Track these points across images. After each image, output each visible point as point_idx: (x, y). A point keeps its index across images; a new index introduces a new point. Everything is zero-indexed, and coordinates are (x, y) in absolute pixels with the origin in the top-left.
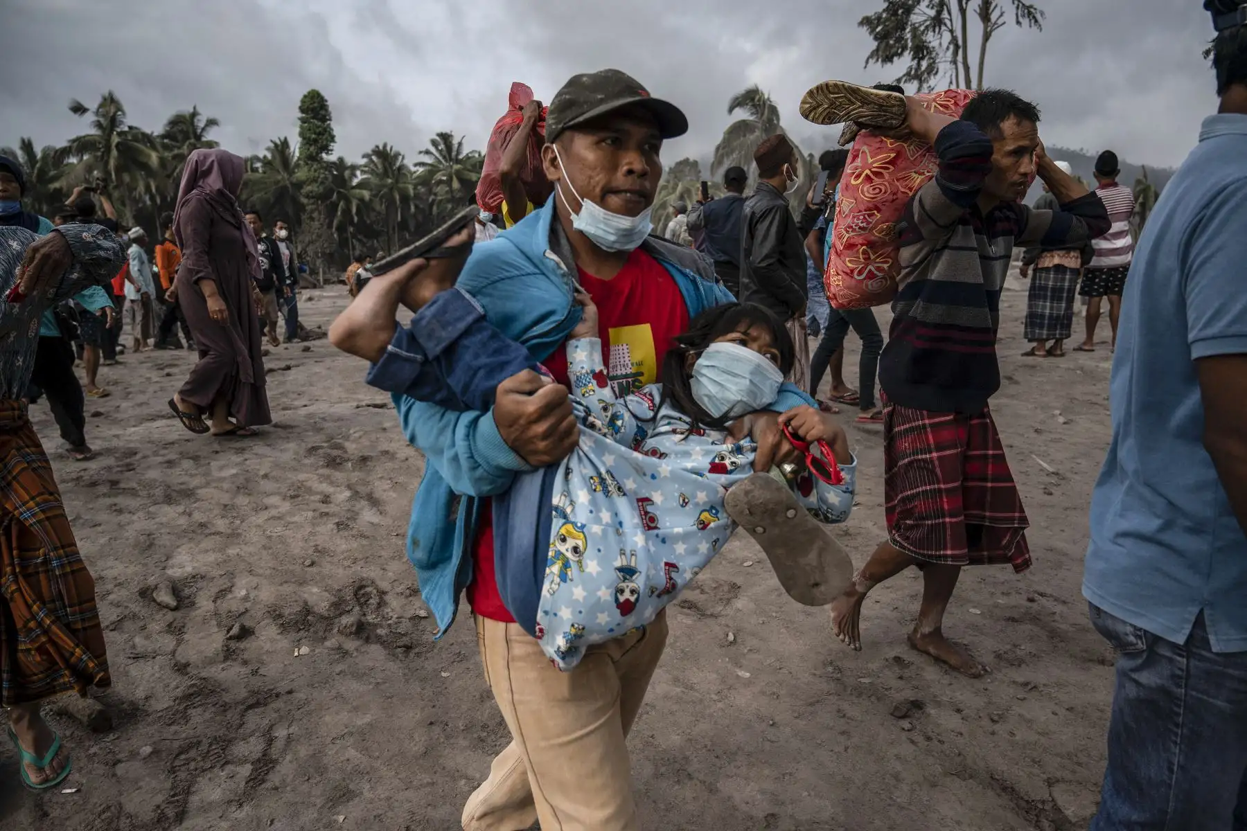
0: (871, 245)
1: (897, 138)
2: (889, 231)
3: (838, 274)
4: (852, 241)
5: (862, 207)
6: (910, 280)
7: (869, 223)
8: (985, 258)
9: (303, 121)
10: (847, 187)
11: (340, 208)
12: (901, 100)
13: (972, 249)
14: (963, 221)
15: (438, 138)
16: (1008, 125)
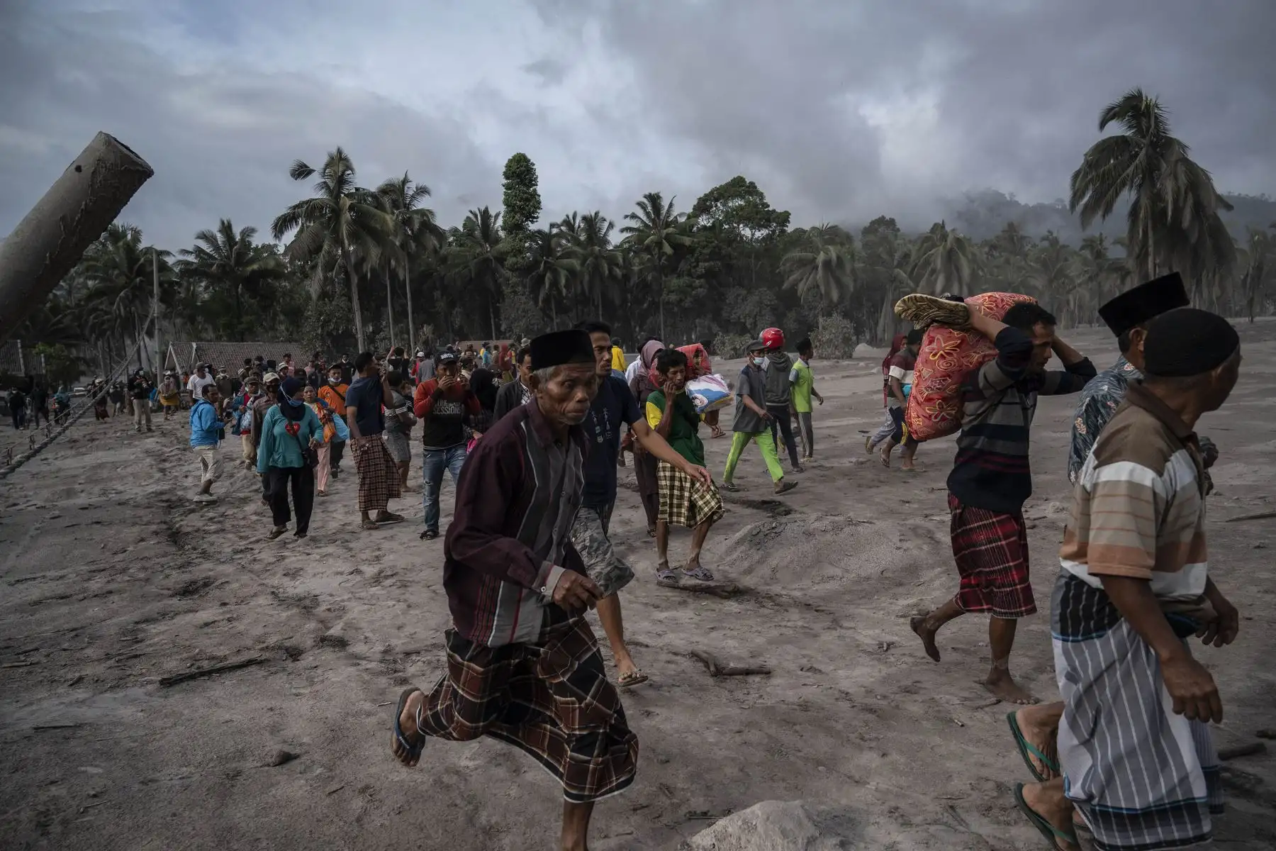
0: (944, 399)
1: (962, 330)
2: (957, 390)
3: (919, 417)
4: (931, 396)
5: (939, 375)
6: (975, 423)
7: (943, 385)
8: (1025, 409)
9: (507, 187)
10: (927, 361)
11: (546, 279)
12: (965, 307)
13: (1016, 403)
14: (1011, 387)
15: (645, 201)
16: (1038, 328)
